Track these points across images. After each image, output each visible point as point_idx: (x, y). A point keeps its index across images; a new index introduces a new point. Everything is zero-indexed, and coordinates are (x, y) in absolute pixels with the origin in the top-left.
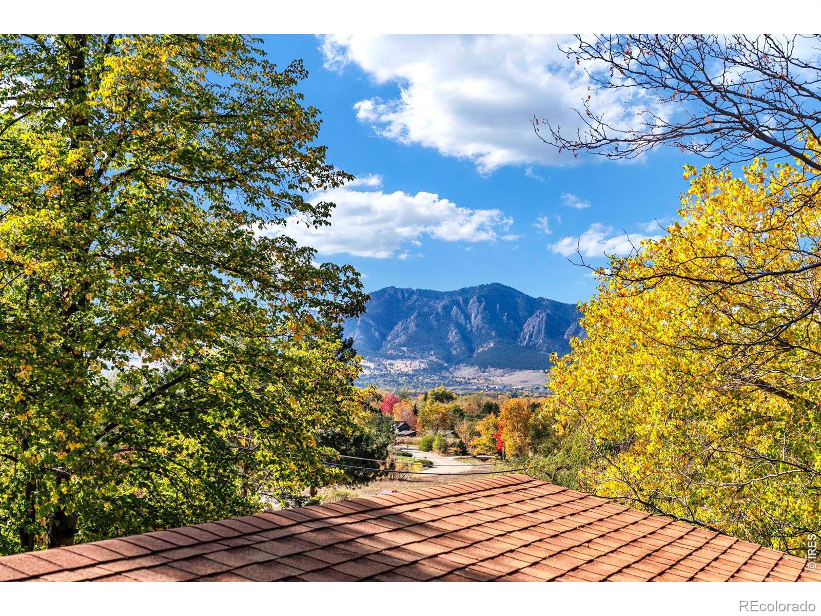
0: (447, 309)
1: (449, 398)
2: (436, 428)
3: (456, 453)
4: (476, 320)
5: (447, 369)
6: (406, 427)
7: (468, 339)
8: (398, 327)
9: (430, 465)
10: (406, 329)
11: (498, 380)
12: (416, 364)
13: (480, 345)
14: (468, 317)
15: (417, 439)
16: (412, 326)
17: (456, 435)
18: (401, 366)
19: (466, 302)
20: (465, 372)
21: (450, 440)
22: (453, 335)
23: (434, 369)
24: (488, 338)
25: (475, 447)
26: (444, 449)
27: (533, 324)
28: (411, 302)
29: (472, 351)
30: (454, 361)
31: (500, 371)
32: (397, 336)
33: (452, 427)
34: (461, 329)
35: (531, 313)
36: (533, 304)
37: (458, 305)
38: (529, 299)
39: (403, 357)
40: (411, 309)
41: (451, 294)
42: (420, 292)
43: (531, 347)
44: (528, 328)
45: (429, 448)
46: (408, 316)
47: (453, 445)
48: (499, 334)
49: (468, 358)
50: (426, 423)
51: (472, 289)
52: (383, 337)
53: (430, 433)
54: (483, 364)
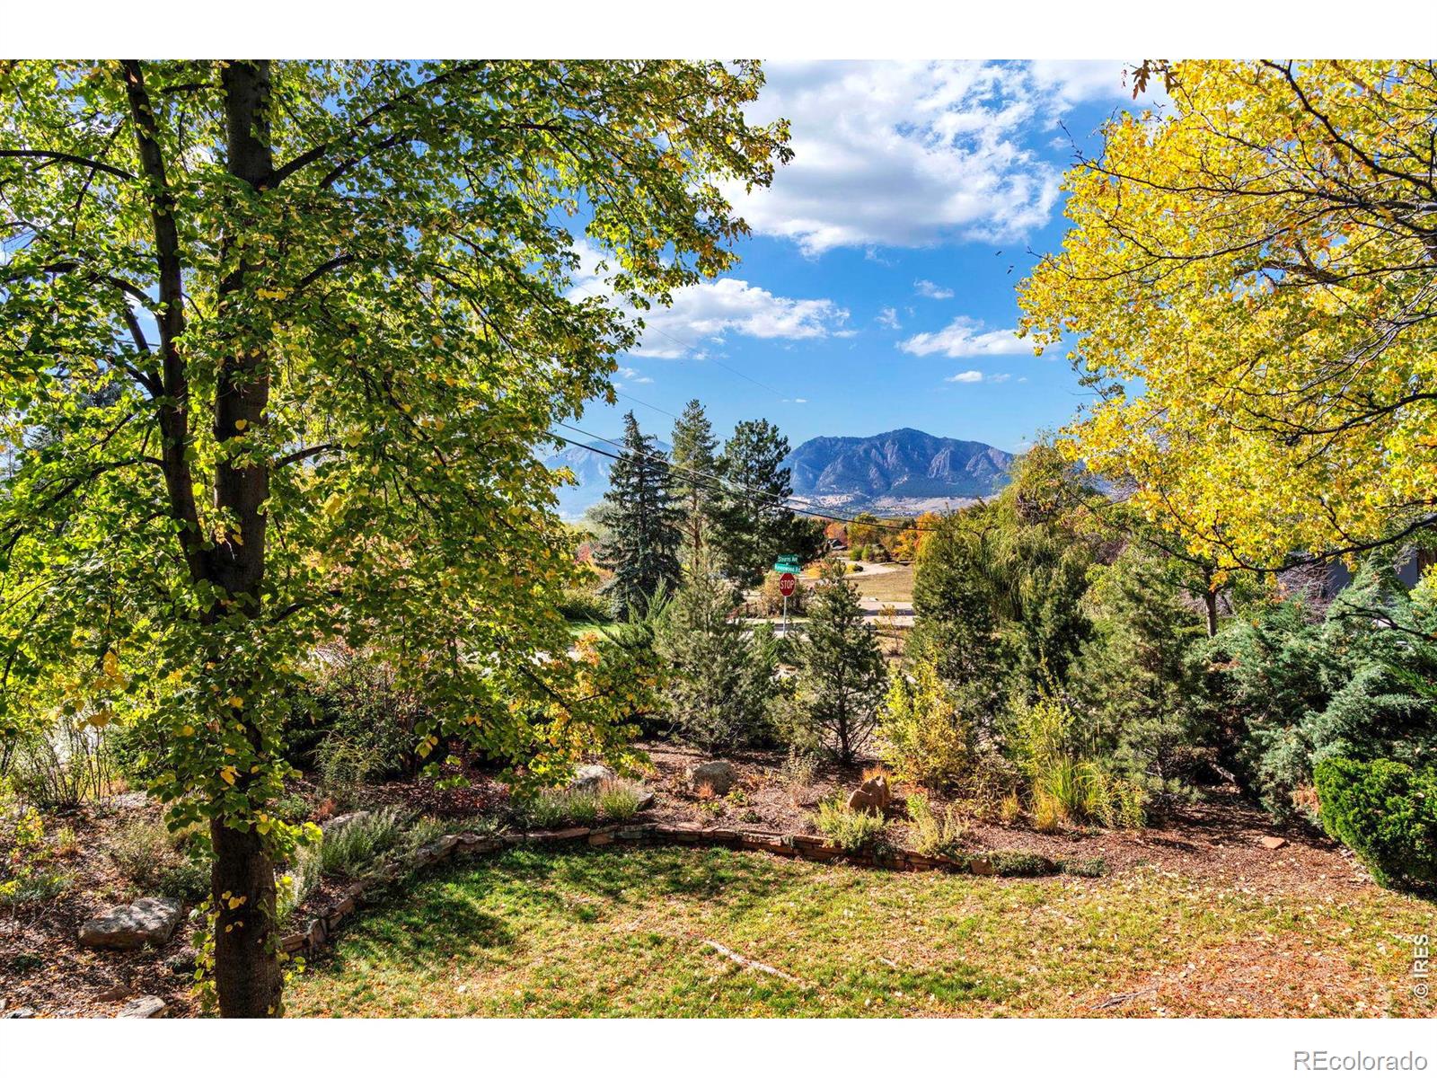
0: (867, 452)
1: (873, 520)
2: (863, 542)
3: (882, 561)
4: (892, 459)
5: (869, 501)
6: (838, 543)
7: (885, 474)
8: (828, 469)
9: (861, 569)
10: (835, 470)
11: (913, 507)
12: (844, 498)
13: (896, 479)
14: (885, 457)
15: (849, 552)
16: (840, 468)
17: (881, 547)
18: (832, 500)
19: (883, 445)
20: (885, 502)
21: (877, 551)
22: (873, 473)
23: (859, 501)
24: (901, 474)
25: (897, 555)
26: (872, 558)
27: (940, 460)
28: (837, 448)
29: (889, 485)
30: (874, 494)
31: (913, 500)
32: (827, 476)
33: (877, 541)
34: (879, 467)
35: (937, 451)
36: (938, 444)
37: (877, 449)
38: (935, 440)
39: (833, 493)
40: (837, 454)
41: (869, 440)
42: (844, 439)
43: (939, 479)
44: (935, 463)
45: (859, 558)
46: (835, 459)
47: (879, 555)
48: (912, 469)
49: (887, 489)
50: (854, 539)
51: (887, 434)
52: (816, 477)
53: (859, 547)
54: (900, 495)
